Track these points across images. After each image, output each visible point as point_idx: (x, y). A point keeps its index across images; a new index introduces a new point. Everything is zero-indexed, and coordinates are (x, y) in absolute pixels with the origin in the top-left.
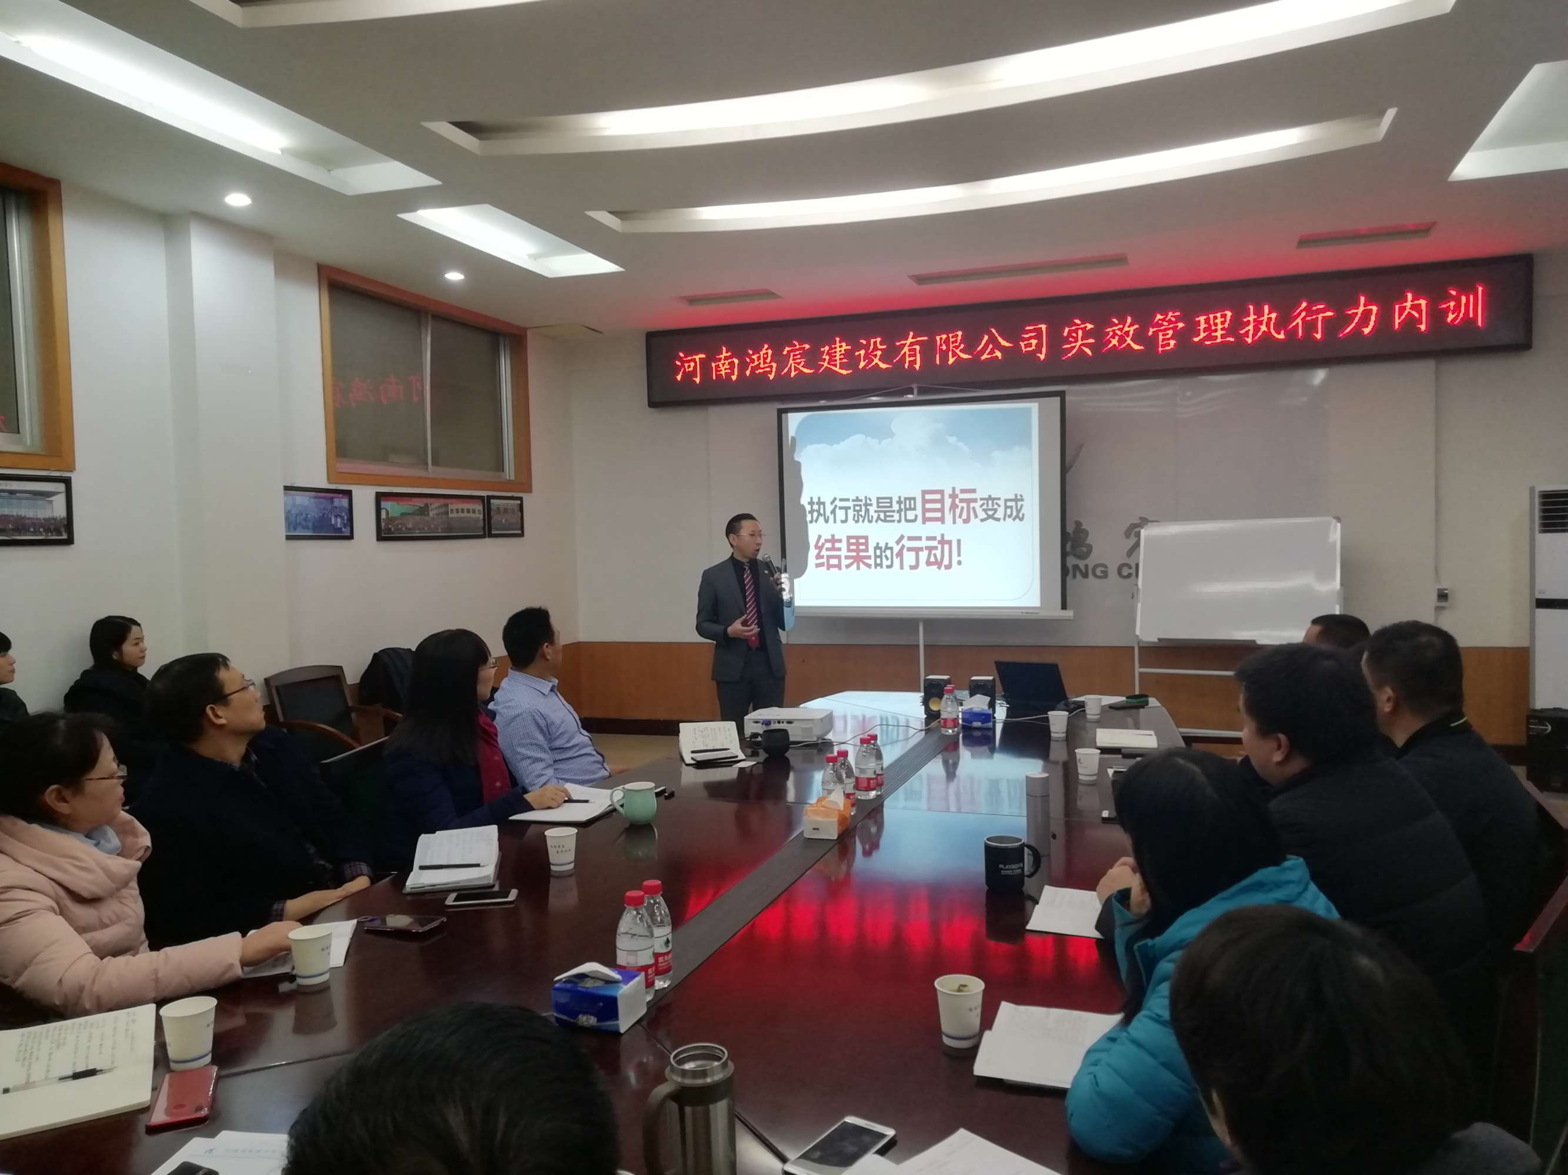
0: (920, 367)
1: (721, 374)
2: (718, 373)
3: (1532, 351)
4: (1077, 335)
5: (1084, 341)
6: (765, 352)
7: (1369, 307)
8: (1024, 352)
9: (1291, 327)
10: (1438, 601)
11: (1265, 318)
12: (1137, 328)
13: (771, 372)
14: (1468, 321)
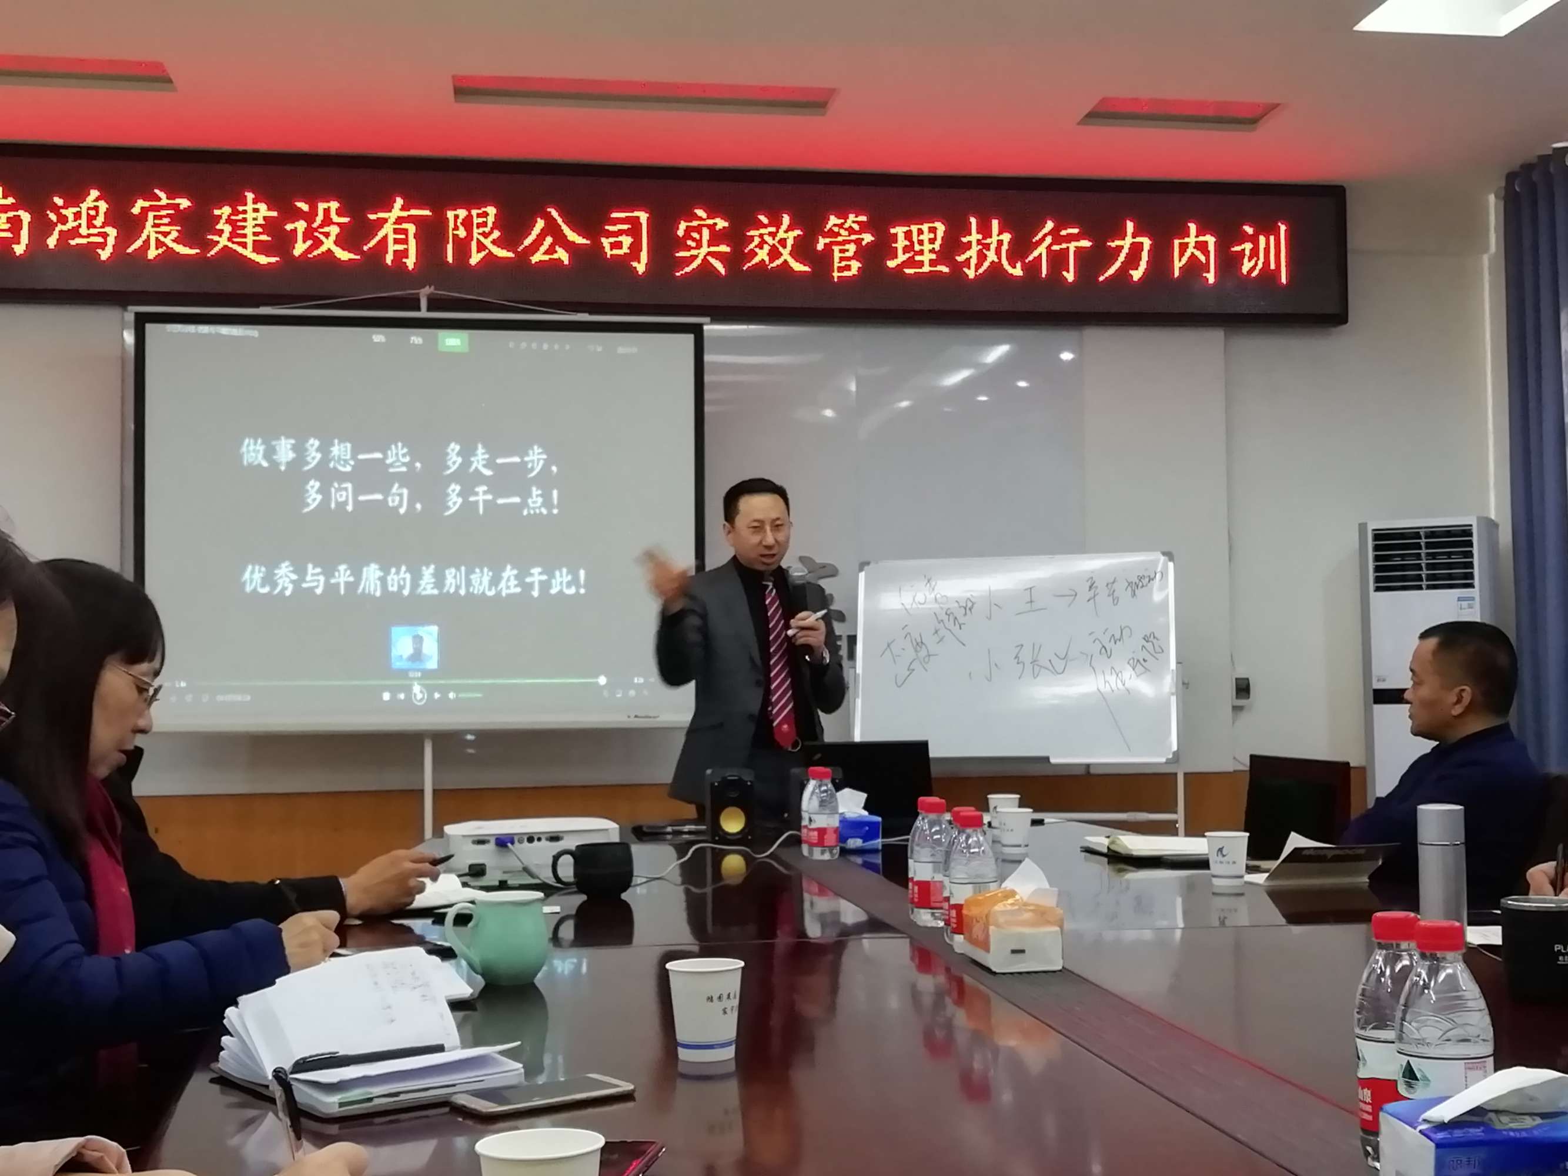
0: (415, 264)
3: (1344, 327)
4: (701, 237)
5: (713, 249)
6: (92, 205)
7: (1139, 239)
8: (608, 256)
9: (1031, 258)
10: (1237, 698)
11: (993, 241)
12: (798, 235)
13: (103, 245)
14: (1268, 276)
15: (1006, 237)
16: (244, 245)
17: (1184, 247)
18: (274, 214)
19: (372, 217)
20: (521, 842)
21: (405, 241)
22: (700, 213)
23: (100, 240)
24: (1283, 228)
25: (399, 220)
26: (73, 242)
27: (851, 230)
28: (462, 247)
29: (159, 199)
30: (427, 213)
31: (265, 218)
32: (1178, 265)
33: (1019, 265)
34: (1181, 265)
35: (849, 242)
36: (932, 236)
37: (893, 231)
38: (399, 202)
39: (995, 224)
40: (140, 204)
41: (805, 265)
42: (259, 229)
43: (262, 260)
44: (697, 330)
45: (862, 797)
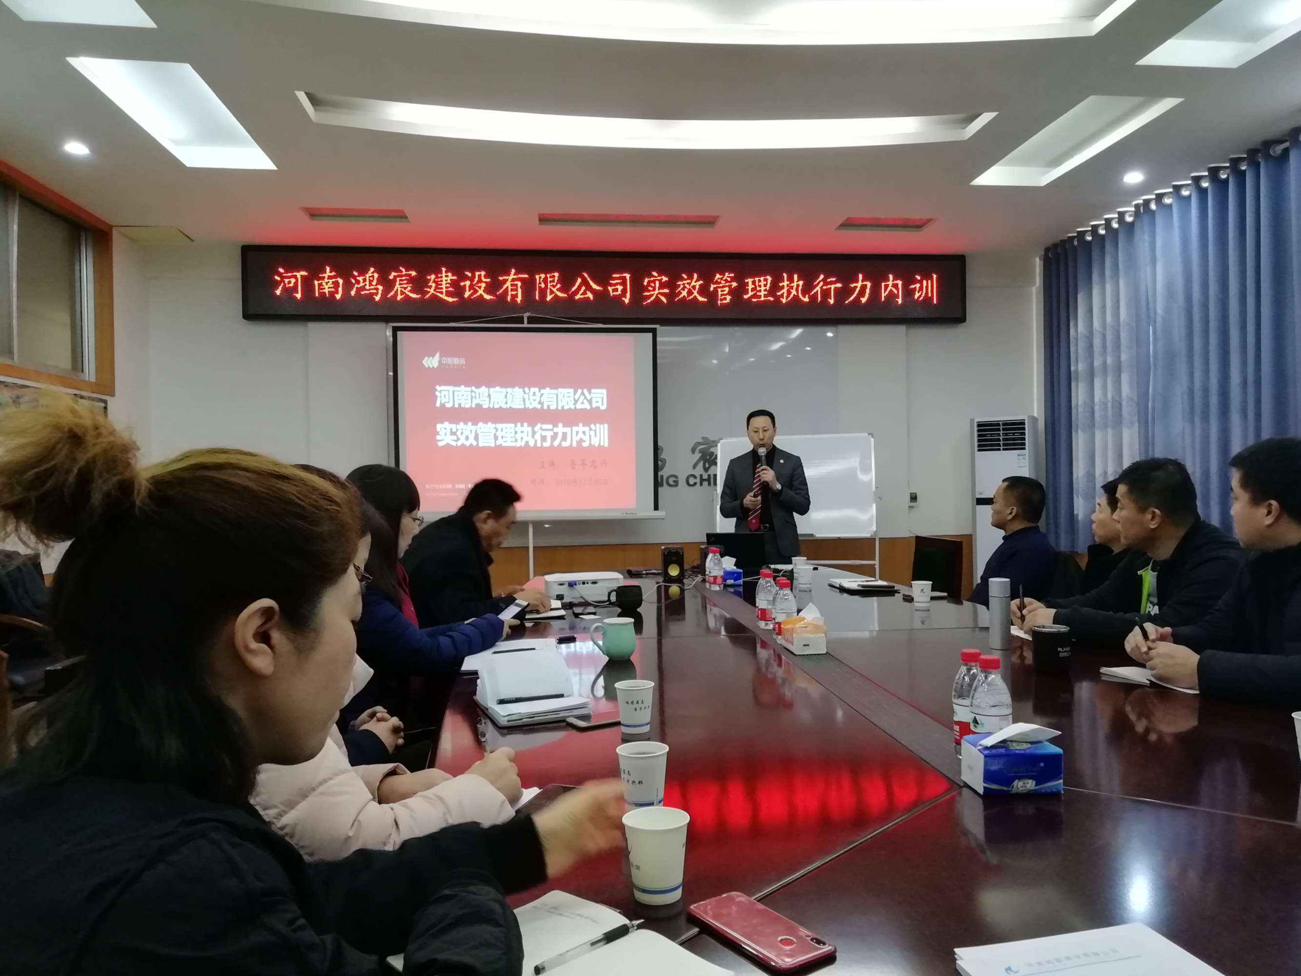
0: (521, 301)
1: (325, 292)
2: (320, 291)
3: (964, 324)
4: (655, 286)
5: (661, 291)
6: (371, 275)
7: (865, 283)
8: (611, 295)
9: (813, 293)
10: (911, 502)
11: (795, 284)
12: (702, 284)
13: (376, 294)
14: (928, 299)
15: (801, 283)
16: (442, 293)
17: (886, 287)
18: (455, 278)
19: (501, 278)
20: (579, 584)
21: (516, 290)
22: (655, 274)
23: (375, 291)
24: (935, 276)
25: (513, 280)
26: (362, 293)
27: (726, 281)
28: (543, 292)
29: (401, 271)
30: (526, 276)
31: (451, 280)
32: (883, 295)
33: (807, 296)
34: (885, 295)
35: (725, 287)
36: (765, 283)
37: (746, 281)
38: (513, 271)
39: (796, 277)
40: (394, 274)
41: (704, 298)
42: (448, 285)
43: (450, 300)
44: (654, 331)
45: (734, 560)
